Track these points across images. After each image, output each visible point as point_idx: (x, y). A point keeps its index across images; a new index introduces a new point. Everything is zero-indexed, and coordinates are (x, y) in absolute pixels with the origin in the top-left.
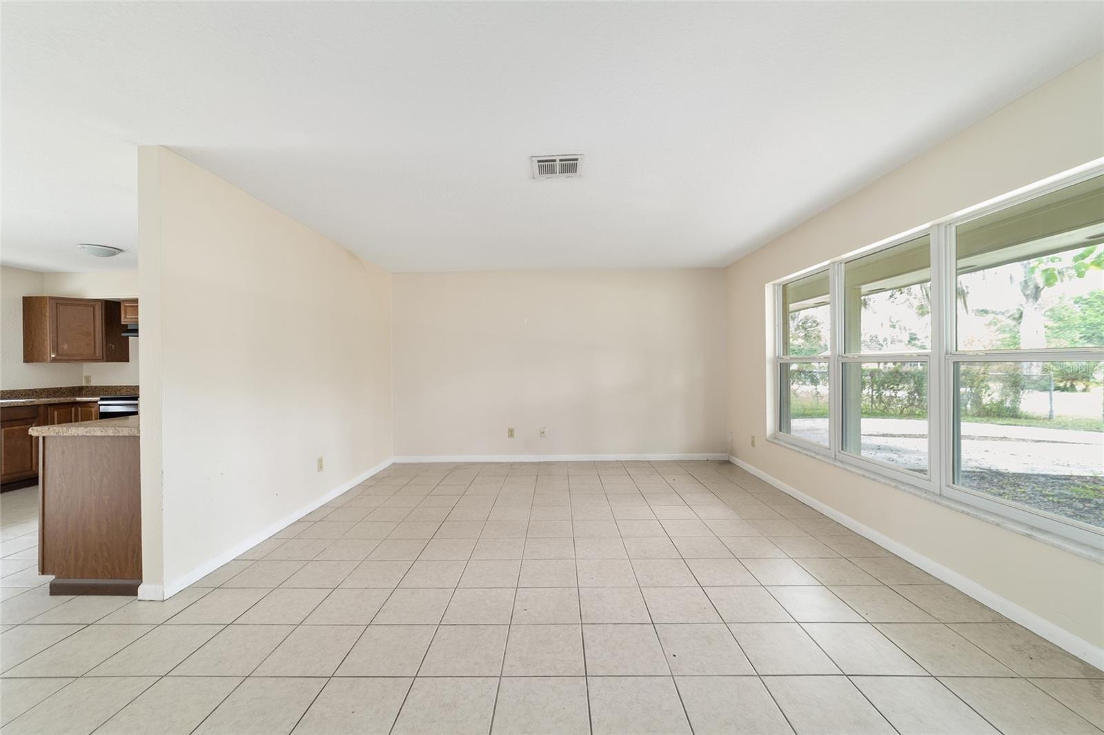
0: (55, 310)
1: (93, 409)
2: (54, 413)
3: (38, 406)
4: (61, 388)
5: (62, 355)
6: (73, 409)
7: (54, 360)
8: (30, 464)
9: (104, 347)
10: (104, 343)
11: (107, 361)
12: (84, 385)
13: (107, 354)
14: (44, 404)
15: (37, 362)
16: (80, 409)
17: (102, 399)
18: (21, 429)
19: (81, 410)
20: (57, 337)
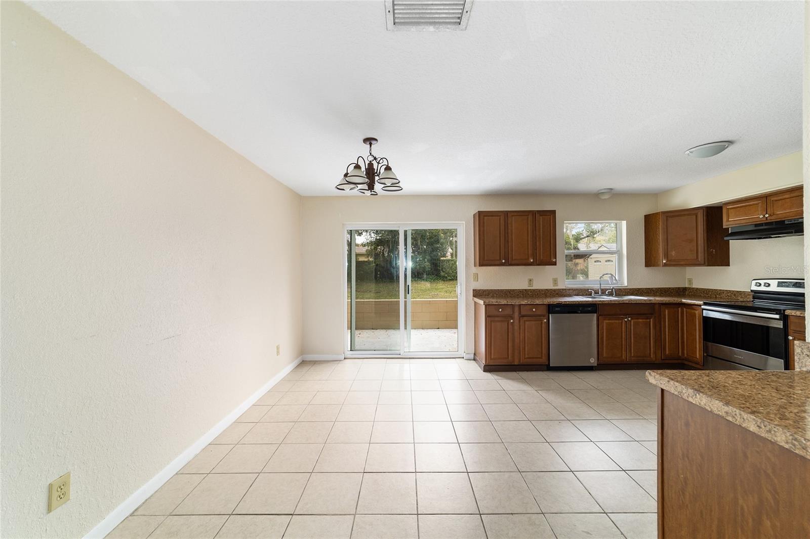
0: (665, 223)
1: (697, 312)
2: (665, 311)
3: (654, 304)
4: (670, 288)
5: (670, 261)
6: (680, 309)
7: (665, 265)
8: (649, 352)
9: (706, 252)
10: (706, 248)
11: (709, 265)
12: (687, 286)
13: (708, 258)
14: (659, 303)
15: (653, 266)
16: (685, 309)
17: (705, 304)
18: (643, 322)
19: (686, 311)
20: (667, 245)
